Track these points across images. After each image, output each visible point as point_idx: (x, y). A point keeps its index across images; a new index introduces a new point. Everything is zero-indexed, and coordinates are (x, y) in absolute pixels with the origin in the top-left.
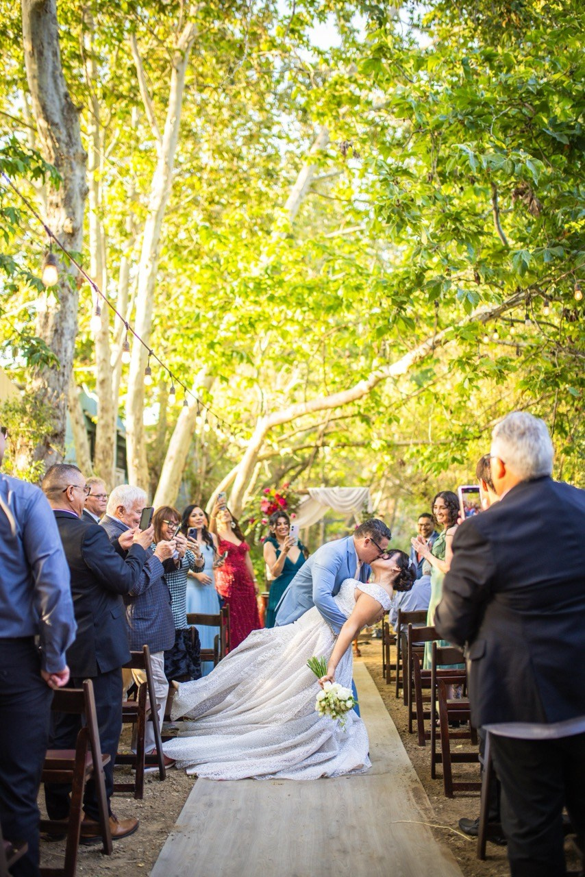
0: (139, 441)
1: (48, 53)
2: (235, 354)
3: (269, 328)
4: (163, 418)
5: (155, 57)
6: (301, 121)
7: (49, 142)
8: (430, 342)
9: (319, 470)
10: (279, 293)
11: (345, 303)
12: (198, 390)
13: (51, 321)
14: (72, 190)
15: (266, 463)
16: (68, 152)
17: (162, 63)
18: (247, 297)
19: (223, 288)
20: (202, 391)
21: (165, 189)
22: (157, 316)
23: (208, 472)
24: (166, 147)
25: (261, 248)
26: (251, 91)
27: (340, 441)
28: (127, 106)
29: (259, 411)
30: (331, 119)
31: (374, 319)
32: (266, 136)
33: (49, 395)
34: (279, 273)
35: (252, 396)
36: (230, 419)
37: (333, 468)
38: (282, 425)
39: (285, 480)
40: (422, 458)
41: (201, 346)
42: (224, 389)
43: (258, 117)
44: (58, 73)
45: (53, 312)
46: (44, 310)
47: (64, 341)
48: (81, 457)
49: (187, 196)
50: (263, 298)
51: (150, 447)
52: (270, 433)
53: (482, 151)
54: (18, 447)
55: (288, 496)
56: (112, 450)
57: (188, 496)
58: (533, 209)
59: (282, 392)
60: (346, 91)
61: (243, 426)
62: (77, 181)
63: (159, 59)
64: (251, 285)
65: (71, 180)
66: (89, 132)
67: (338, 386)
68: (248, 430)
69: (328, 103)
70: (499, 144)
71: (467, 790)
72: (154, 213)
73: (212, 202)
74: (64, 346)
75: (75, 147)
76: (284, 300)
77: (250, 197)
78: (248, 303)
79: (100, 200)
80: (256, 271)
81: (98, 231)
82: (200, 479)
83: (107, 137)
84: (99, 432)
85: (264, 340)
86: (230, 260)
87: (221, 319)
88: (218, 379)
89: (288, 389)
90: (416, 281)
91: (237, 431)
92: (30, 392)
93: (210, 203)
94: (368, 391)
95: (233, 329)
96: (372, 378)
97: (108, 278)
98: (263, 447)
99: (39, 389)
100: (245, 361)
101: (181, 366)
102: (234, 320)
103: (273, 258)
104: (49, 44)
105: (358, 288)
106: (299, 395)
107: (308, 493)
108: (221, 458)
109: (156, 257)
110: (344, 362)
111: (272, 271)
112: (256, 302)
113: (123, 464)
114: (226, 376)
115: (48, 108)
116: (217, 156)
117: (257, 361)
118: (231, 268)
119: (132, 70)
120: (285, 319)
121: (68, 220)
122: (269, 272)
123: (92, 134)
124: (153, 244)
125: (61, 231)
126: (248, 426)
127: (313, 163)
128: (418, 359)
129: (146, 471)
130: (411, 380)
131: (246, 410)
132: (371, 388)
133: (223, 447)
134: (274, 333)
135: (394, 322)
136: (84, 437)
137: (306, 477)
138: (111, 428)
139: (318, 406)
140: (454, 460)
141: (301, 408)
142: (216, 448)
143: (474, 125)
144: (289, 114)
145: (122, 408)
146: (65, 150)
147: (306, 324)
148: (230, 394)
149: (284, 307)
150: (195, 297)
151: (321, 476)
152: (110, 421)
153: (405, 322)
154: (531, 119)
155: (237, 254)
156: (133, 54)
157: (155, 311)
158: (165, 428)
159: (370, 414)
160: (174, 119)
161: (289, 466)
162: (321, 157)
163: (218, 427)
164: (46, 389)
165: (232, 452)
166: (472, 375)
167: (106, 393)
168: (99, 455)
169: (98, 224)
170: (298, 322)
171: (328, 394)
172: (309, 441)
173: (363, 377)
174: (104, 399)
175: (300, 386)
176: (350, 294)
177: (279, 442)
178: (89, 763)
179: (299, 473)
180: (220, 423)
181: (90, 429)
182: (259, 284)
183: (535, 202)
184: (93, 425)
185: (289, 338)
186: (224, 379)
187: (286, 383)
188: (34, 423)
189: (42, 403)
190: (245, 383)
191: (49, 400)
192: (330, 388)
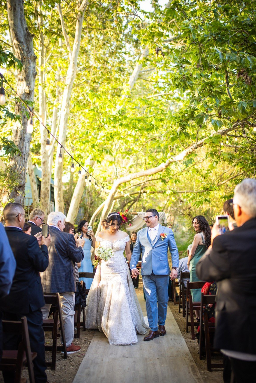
0: (60, 190)
1: (18, 9)
2: (104, 150)
3: (120, 139)
4: (71, 180)
5: (69, 16)
6: (134, 47)
7: (19, 51)
8: (195, 145)
9: (141, 203)
10: (124, 122)
11: (155, 127)
12: (87, 166)
13: (19, 134)
14: (29, 73)
15: (118, 200)
16: (27, 55)
17: (72, 19)
18: (110, 124)
19: (99, 120)
20: (88, 167)
21: (73, 75)
22: (69, 133)
23: (91, 204)
24: (73, 55)
25: (117, 102)
26: (113, 32)
27: (152, 190)
28: (56, 37)
29: (115, 177)
30: (150, 42)
31: (169, 134)
32: (119, 53)
33: (17, 168)
34: (125, 113)
35: (112, 169)
36: (101, 180)
37: (147, 202)
38: (125, 183)
39: (126, 208)
40: (189, 199)
41: (88, 146)
42: (99, 166)
43: (116, 43)
44: (23, 18)
45: (19, 129)
46: (16, 129)
47: (25, 143)
48: (34, 196)
49: (83, 79)
50: (117, 125)
51: (66, 192)
52: (120, 187)
53: (225, 51)
54: (3, 192)
55: (128, 216)
56: (48, 193)
57: (82, 214)
58: (248, 81)
59: (125, 168)
60: (157, 30)
61: (107, 183)
62: (32, 69)
63: (71, 17)
64: (112, 119)
65: (29, 68)
66: (39, 50)
67: (151, 165)
68: (110, 185)
69: (148, 36)
70: (233, 48)
71: (218, 367)
72: (68, 86)
73: (94, 82)
74: (25, 145)
75: (31, 53)
76: (127, 126)
77: (112, 80)
78: (110, 127)
79: (43, 80)
80: (114, 112)
81: (42, 94)
82: (88, 207)
83: (47, 52)
84: (42, 185)
85: (117, 144)
86: (102, 107)
87: (98, 134)
88: (96, 162)
89: (128, 167)
90: (191, 115)
91: (105, 185)
92: (9, 166)
93: (94, 83)
94: (165, 168)
95: (103, 139)
96: (167, 161)
97: (47, 116)
98: (117, 193)
99: (13, 165)
100: (109, 153)
101: (79, 155)
102: (104, 134)
103: (122, 106)
104: (19, 5)
105: (161, 120)
106: (133, 170)
107: (137, 214)
108: (98, 197)
109: (68, 106)
110: (154, 154)
111: (121, 112)
112: (114, 127)
113: (53, 200)
114: (100, 160)
115: (18, 34)
116: (97, 61)
117: (114, 154)
118: (102, 111)
119: (59, 21)
120: (127, 134)
121: (27, 87)
122: (120, 113)
123: (40, 50)
124: (67, 100)
125: (24, 92)
126: (110, 183)
127: (141, 63)
128: (189, 153)
129: (63, 203)
130: (183, 163)
131: (109, 176)
132: (166, 166)
133: (98, 193)
134: (122, 141)
135: (180, 134)
136: (35, 187)
137: (135, 206)
138: (48, 184)
139: (142, 174)
140: (206, 200)
141: (133, 175)
142: (95, 193)
143: (220, 39)
144: (130, 44)
145: (53, 175)
146: (26, 54)
147: (137, 136)
148: (101, 168)
149: (126, 129)
150: (87, 125)
151: (142, 206)
152: (47, 180)
153: (185, 135)
154: (247, 38)
155: (105, 104)
156: (60, 14)
157: (68, 131)
158: (72, 184)
159: (166, 179)
160: (77, 43)
161: (128, 201)
162: (145, 60)
163: (96, 184)
164: (16, 165)
165: (102, 195)
166: (217, 160)
167: (46, 168)
168: (42, 196)
169: (43, 91)
170: (133, 136)
171: (147, 169)
172: (137, 190)
173: (163, 161)
174: (45, 170)
175: (133, 165)
176: (158, 123)
177: (124, 190)
178: (25, 359)
179: (132, 204)
180: (97, 182)
181: (39, 184)
182: (116, 118)
183: (249, 78)
184: (40, 182)
185: (129, 144)
186: (99, 162)
187: (127, 164)
188: (10, 181)
189: (14, 172)
190: (108, 163)
191: (18, 171)
192: (148, 166)
